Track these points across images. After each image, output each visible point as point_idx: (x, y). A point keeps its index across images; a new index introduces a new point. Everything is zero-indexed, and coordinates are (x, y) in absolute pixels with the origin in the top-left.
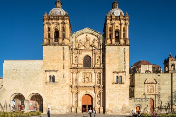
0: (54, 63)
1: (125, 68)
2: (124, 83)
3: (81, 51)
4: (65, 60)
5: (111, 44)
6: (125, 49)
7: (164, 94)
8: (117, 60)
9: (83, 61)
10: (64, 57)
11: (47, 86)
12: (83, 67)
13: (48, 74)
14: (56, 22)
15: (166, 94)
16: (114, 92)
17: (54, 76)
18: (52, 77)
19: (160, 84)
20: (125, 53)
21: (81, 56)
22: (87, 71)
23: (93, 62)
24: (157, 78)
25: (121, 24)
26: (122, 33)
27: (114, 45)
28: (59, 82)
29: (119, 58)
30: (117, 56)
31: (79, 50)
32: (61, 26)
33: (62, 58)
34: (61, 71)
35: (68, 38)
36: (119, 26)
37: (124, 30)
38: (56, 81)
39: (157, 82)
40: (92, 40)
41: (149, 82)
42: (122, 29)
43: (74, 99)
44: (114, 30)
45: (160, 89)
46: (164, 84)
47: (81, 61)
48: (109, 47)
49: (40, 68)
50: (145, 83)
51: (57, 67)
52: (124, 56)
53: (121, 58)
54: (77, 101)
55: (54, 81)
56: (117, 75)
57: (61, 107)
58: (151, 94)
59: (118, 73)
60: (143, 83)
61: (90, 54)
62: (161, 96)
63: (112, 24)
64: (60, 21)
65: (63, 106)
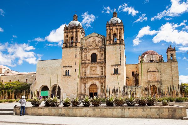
0: (69, 60)
1: (121, 62)
2: (120, 74)
3: (89, 50)
4: (77, 58)
5: (110, 44)
6: (120, 47)
7: (165, 81)
8: (115, 56)
9: (91, 57)
10: (76, 55)
11: (64, 79)
12: (91, 62)
13: (65, 69)
14: (72, 31)
15: (167, 81)
16: (112, 81)
17: (68, 71)
18: (67, 71)
19: (161, 72)
20: (120, 50)
21: (89, 54)
22: (93, 65)
23: (98, 58)
24: (159, 67)
25: (117, 29)
26: (118, 35)
27: (112, 45)
28: (72, 75)
29: (116, 54)
30: (115, 53)
31: (87, 50)
32: (75, 34)
33: (75, 56)
34: (73, 66)
35: (80, 41)
36: (116, 30)
37: (119, 33)
38: (70, 74)
39: (158, 71)
40: (97, 41)
41: (151, 71)
42: (118, 33)
43: (83, 88)
44: (112, 34)
45: (161, 77)
46: (164, 72)
47: (89, 57)
48: (108, 46)
49: (59, 65)
50: (148, 72)
51: (71, 64)
52: (120, 53)
53: (118, 54)
54: (85, 90)
55: (68, 75)
56: (114, 67)
57: (73, 95)
58: (154, 81)
59: (115, 65)
60: (146, 72)
61: (96, 52)
62: (163, 83)
63: (110, 29)
64: (75, 30)
65: (74, 94)
